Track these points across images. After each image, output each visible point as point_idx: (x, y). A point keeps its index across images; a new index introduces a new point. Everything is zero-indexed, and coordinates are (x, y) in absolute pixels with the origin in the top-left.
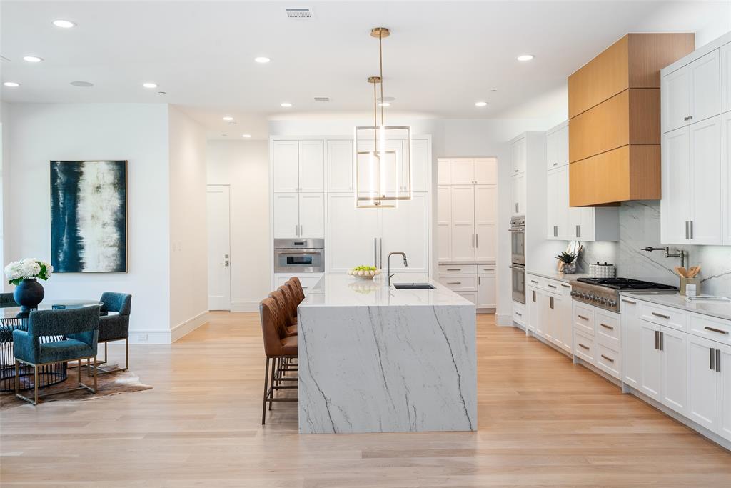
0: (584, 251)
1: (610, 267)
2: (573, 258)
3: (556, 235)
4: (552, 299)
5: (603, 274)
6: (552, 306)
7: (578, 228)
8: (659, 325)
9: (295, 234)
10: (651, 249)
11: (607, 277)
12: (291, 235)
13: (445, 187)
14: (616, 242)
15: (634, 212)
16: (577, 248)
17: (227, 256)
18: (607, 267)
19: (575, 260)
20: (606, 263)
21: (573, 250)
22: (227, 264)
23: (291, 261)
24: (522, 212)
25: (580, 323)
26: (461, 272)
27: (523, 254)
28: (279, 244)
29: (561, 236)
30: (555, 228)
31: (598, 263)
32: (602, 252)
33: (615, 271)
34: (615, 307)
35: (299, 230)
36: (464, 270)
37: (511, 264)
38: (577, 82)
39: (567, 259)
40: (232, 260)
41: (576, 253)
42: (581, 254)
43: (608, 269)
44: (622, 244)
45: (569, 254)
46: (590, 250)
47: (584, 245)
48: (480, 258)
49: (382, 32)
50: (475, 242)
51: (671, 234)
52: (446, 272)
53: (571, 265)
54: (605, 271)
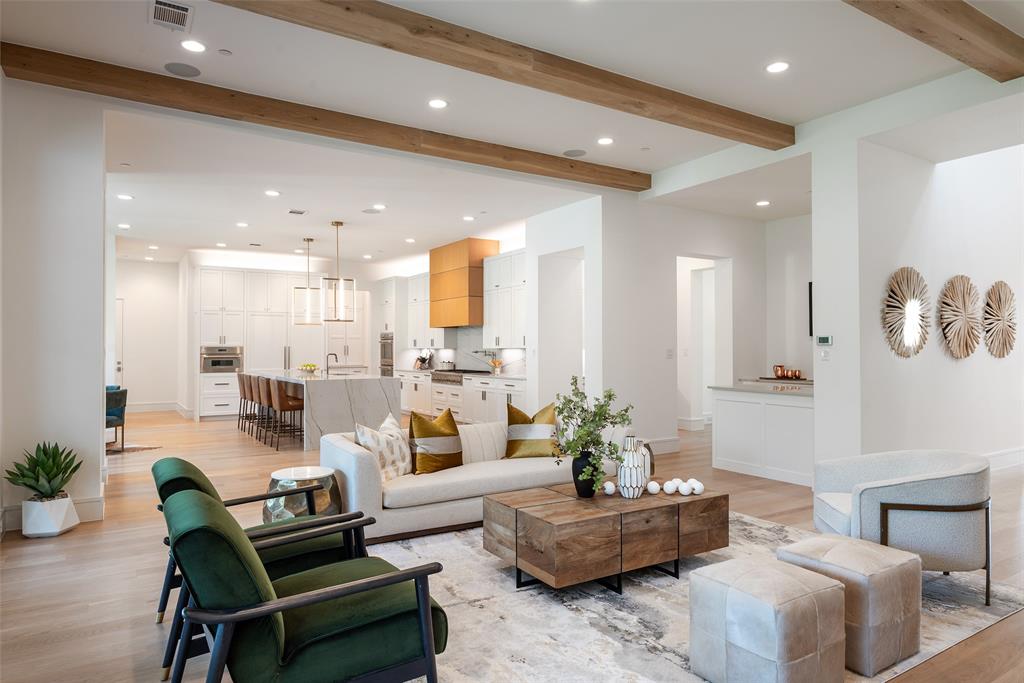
0: (433, 355)
1: (451, 363)
2: (426, 360)
3: (415, 345)
4: (416, 385)
6: (416, 389)
7: (432, 341)
8: (484, 388)
9: (218, 342)
10: (476, 352)
11: (451, 368)
12: (216, 344)
14: (455, 349)
15: (466, 331)
16: (429, 353)
17: (119, 363)
18: (449, 363)
20: (448, 361)
21: (425, 354)
22: (119, 370)
23: (216, 363)
24: (391, 329)
25: (436, 396)
27: (392, 358)
28: (210, 350)
29: (419, 346)
30: (415, 341)
31: (443, 361)
32: (446, 356)
33: (455, 365)
34: (460, 383)
35: (222, 339)
37: (380, 365)
38: (435, 254)
39: (423, 360)
40: (124, 366)
41: (429, 357)
42: (431, 357)
44: (459, 350)
45: (423, 357)
46: (437, 354)
47: (435, 352)
48: (350, 364)
49: (339, 224)
50: (346, 351)
51: (488, 344)
53: (425, 364)
54: (448, 366)
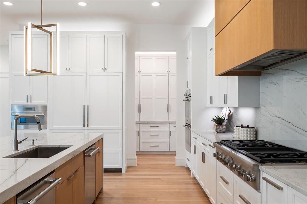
0: (232, 115)
1: (252, 129)
2: (223, 120)
3: (211, 103)
4: (203, 154)
5: (245, 135)
6: (204, 160)
7: (225, 96)
9: (26, 101)
11: (249, 139)
12: (23, 102)
13: (151, 74)
14: (257, 108)
16: (228, 112)
18: (249, 129)
19: (225, 122)
20: (248, 126)
21: (224, 114)
24: (190, 87)
26: (159, 128)
27: (190, 117)
29: (215, 103)
30: (211, 98)
31: (242, 125)
33: (256, 133)
35: (29, 99)
36: (161, 127)
37: (185, 124)
39: (219, 121)
41: (227, 117)
42: (230, 117)
43: (250, 131)
44: (262, 109)
45: (221, 117)
46: (237, 115)
47: (232, 110)
50: (169, 109)
52: (150, 128)
53: (222, 126)
54: (247, 133)
